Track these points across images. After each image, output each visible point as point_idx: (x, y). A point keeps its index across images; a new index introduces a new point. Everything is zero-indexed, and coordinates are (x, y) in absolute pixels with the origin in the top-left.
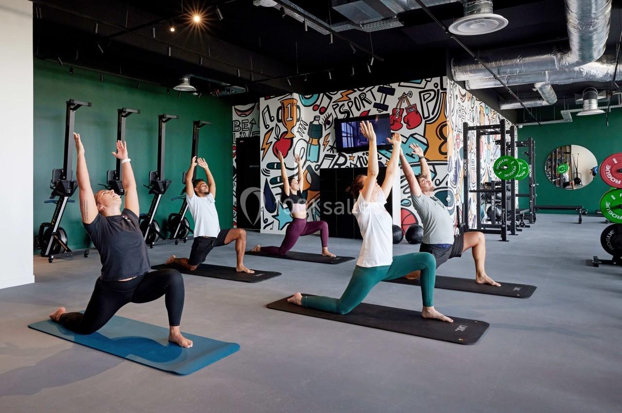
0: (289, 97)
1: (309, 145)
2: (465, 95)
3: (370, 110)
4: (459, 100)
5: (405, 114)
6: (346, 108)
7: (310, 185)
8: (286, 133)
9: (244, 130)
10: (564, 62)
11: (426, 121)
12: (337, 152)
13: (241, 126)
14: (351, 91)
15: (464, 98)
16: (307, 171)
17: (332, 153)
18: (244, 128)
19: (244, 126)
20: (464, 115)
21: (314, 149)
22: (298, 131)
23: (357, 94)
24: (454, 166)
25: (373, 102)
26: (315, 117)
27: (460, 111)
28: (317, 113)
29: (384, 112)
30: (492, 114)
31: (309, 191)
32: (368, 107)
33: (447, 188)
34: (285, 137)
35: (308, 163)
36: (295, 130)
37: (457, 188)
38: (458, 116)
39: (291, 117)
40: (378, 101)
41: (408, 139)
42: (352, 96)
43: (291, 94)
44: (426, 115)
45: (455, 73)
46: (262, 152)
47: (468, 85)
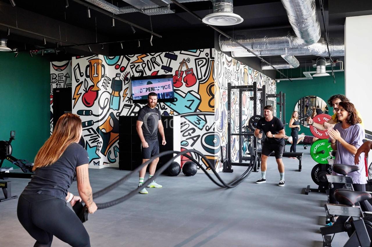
0: (95, 57)
1: (112, 96)
2: (231, 61)
3: (159, 71)
4: (225, 65)
5: (184, 75)
6: (141, 68)
7: (112, 128)
8: (93, 86)
9: (59, 82)
10: (294, 43)
11: (199, 82)
12: (133, 103)
13: (57, 78)
14: (144, 55)
15: (230, 64)
16: (110, 117)
17: (129, 104)
18: (60, 81)
19: (60, 79)
20: (230, 76)
21: (116, 100)
22: (103, 85)
23: (149, 57)
24: (220, 115)
25: (161, 64)
26: (117, 74)
27: (226, 73)
28: (118, 71)
29: (169, 73)
30: (255, 74)
31: (111, 133)
32: (157, 68)
33: (214, 133)
34: (91, 90)
35: (111, 111)
36: (100, 85)
37: (223, 132)
38: (224, 78)
39: (97, 74)
40: (165, 64)
41: (186, 94)
42: (145, 59)
43: (97, 55)
44: (200, 77)
45: (221, 46)
46: (73, 101)
47: (233, 54)
